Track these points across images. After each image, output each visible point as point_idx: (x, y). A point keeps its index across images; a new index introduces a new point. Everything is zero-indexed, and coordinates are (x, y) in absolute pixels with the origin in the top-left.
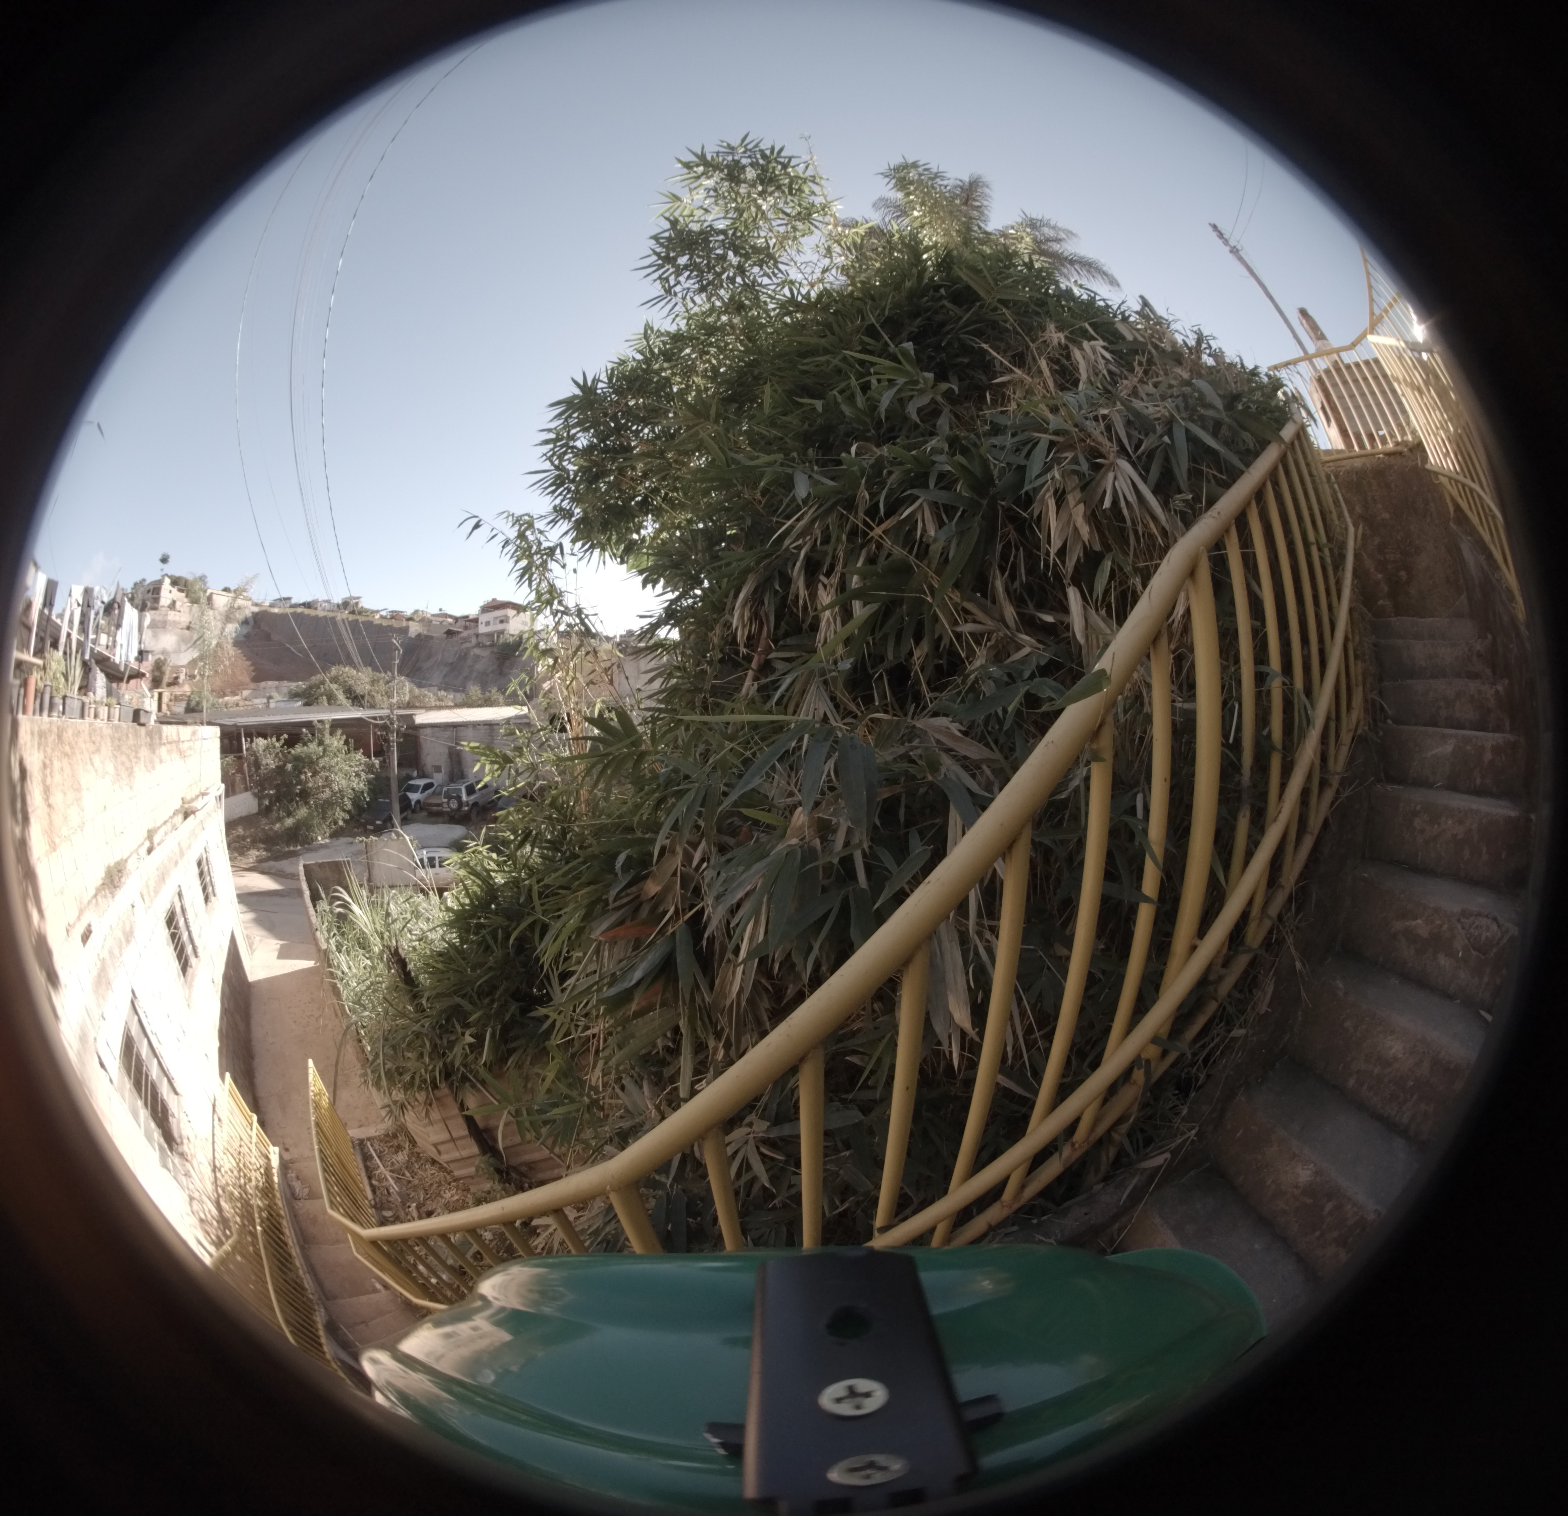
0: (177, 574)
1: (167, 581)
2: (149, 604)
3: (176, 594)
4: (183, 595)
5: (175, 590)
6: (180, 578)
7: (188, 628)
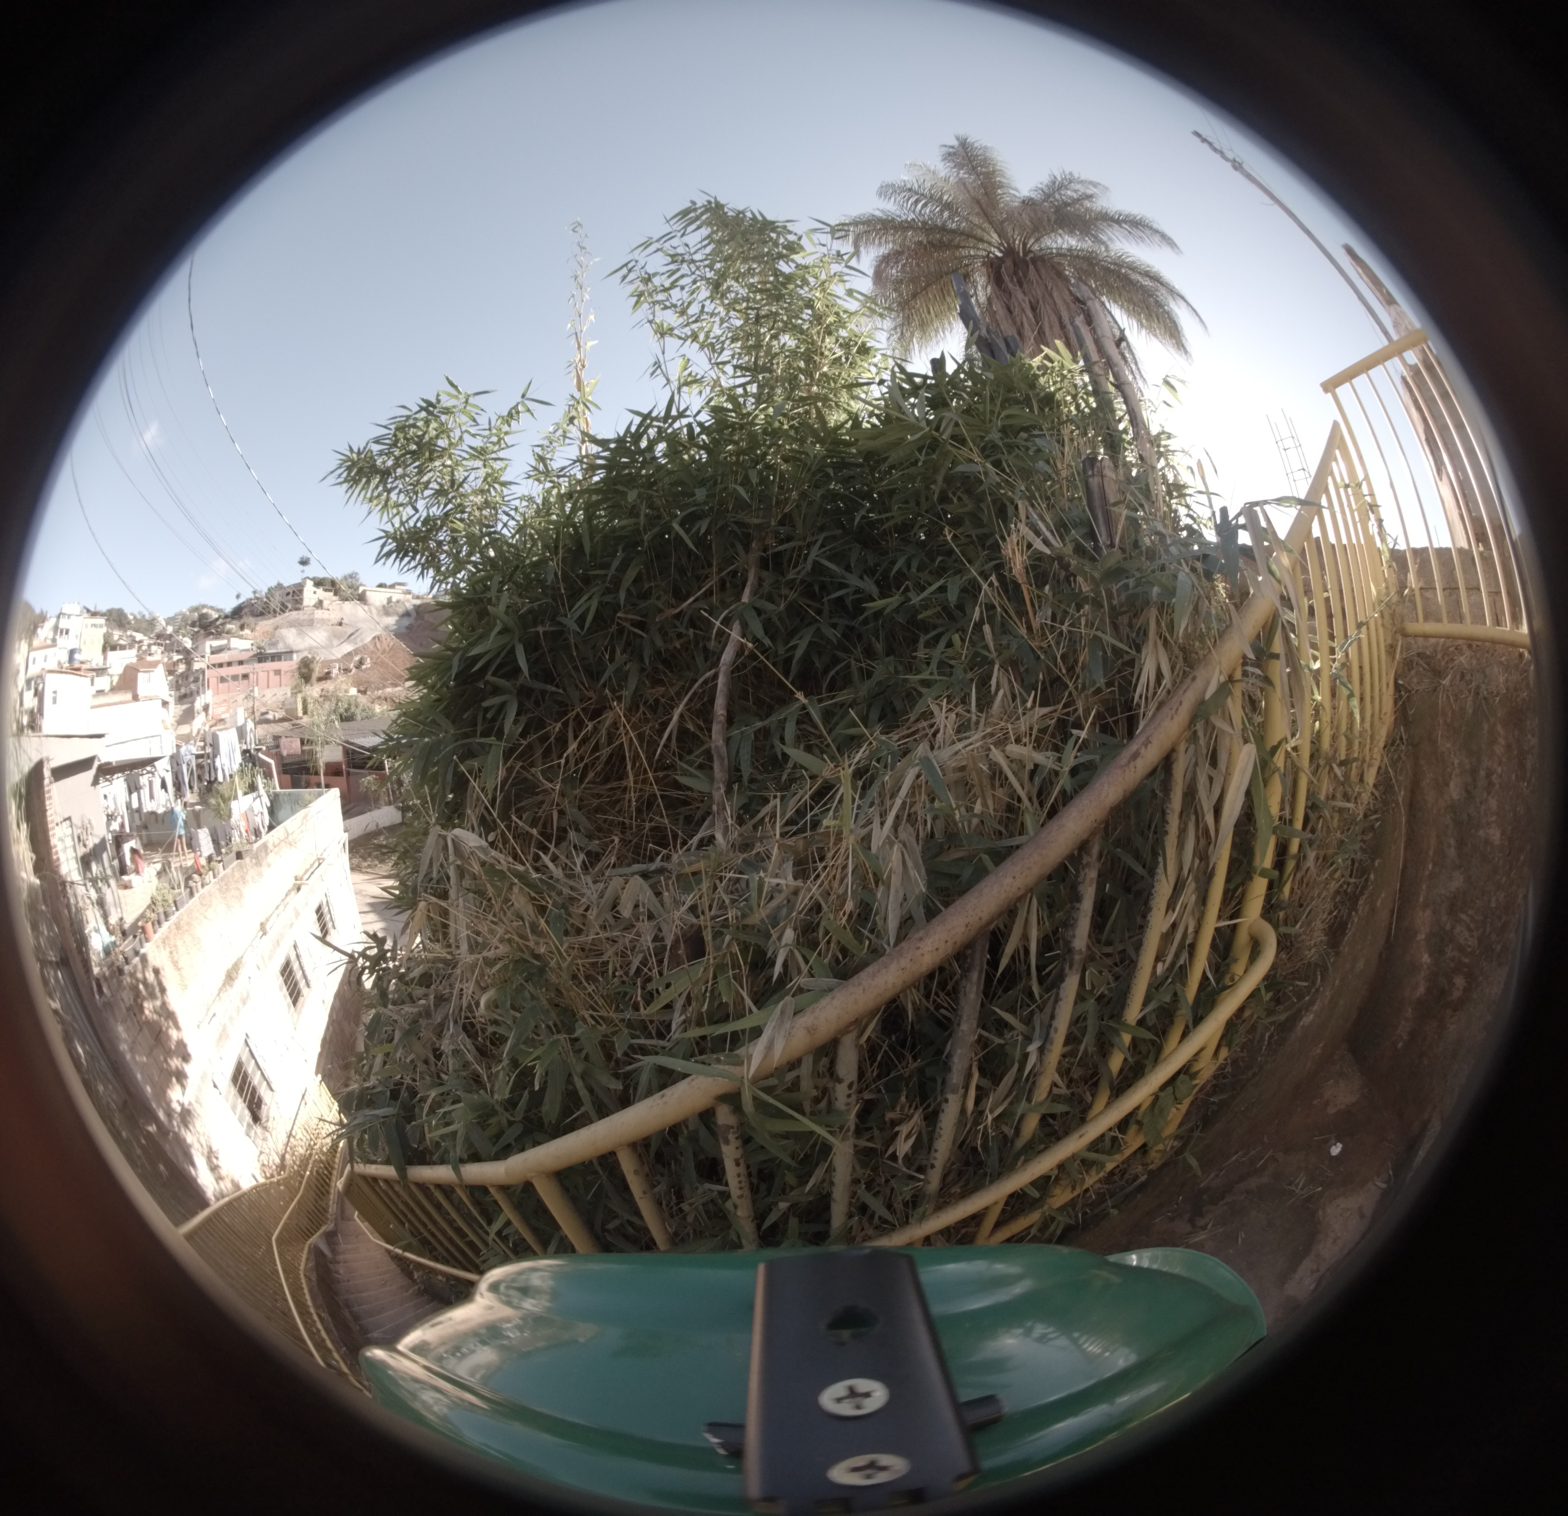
0: (321, 574)
1: (309, 584)
2: (290, 606)
3: (321, 593)
4: (332, 594)
5: (320, 592)
6: (324, 579)
7: (340, 624)
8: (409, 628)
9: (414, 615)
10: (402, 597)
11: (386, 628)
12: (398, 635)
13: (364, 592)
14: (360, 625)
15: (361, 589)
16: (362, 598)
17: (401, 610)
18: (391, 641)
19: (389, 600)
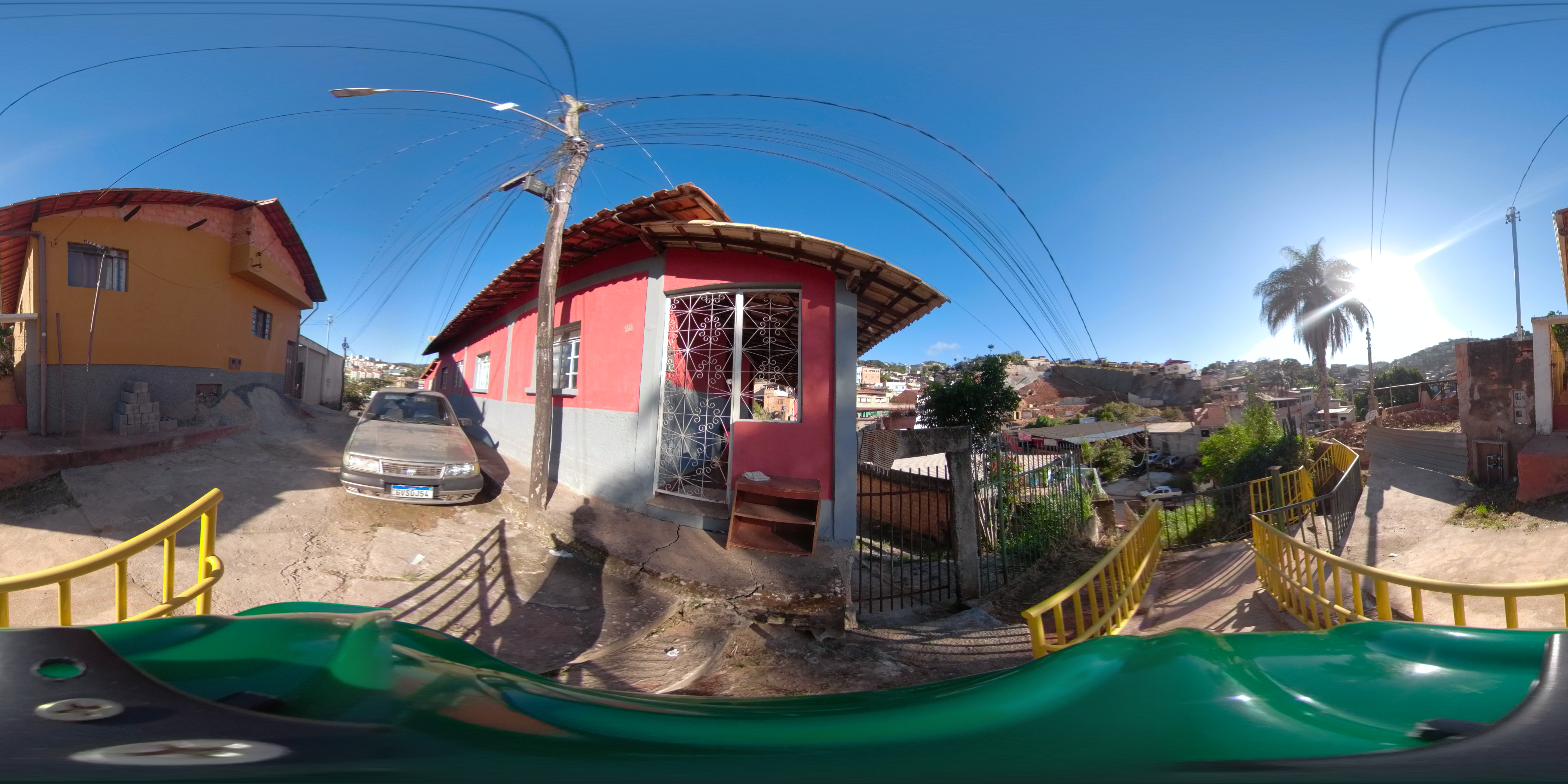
7: (1017, 375)
8: (1050, 376)
9: (1052, 370)
10: (1045, 363)
11: (1039, 377)
12: (1046, 380)
13: (1026, 361)
14: (1027, 375)
15: (1024, 360)
16: (1026, 363)
17: (1045, 369)
18: (1042, 383)
19: (1039, 364)
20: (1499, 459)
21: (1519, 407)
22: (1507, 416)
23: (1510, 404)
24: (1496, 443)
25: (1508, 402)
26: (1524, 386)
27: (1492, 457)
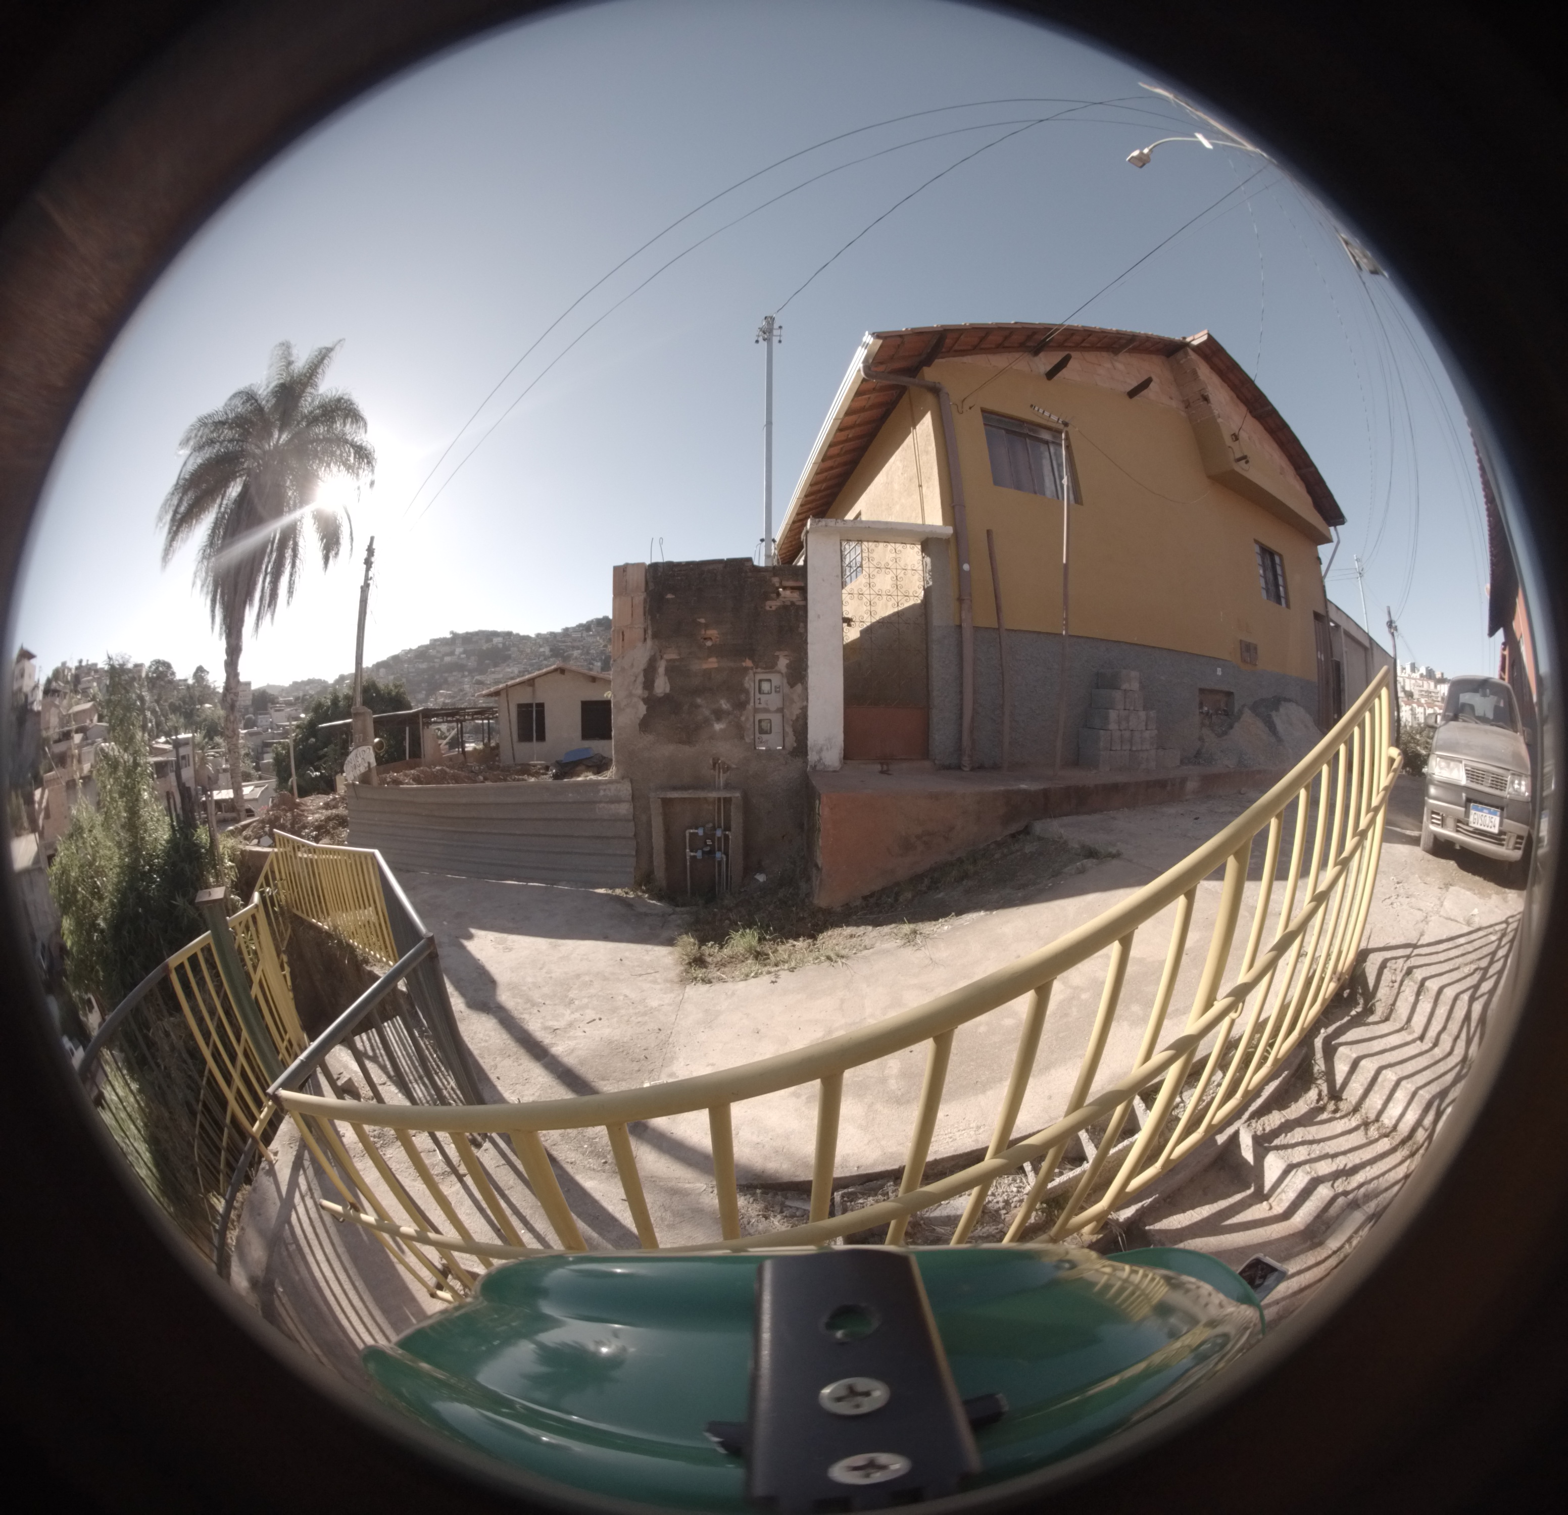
20: (719, 833)
21: (766, 710)
22: (739, 731)
23: (747, 702)
24: (714, 795)
25: (743, 697)
26: (783, 663)
27: (700, 832)
